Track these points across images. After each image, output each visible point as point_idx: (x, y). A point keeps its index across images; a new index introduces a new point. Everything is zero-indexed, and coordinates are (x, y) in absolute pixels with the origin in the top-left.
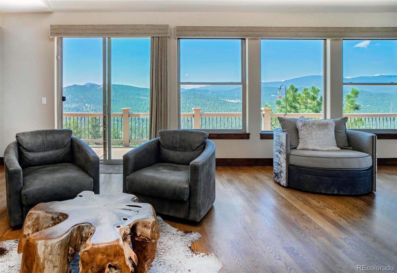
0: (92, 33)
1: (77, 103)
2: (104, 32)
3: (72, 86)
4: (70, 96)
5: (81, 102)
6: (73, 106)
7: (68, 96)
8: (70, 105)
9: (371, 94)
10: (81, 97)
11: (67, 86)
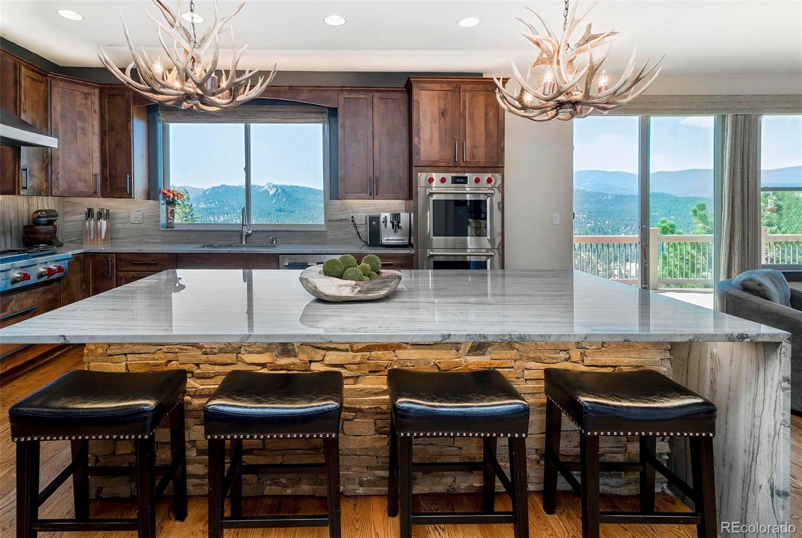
0: (644, 109)
1: (227, 214)
2: (662, 108)
3: (219, 187)
4: (217, 202)
5: (234, 212)
6: (221, 219)
7: (212, 202)
8: (216, 218)
9: (676, 198)
10: (233, 205)
11: (210, 187)
